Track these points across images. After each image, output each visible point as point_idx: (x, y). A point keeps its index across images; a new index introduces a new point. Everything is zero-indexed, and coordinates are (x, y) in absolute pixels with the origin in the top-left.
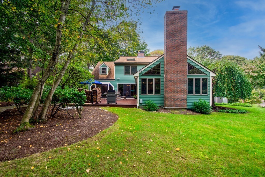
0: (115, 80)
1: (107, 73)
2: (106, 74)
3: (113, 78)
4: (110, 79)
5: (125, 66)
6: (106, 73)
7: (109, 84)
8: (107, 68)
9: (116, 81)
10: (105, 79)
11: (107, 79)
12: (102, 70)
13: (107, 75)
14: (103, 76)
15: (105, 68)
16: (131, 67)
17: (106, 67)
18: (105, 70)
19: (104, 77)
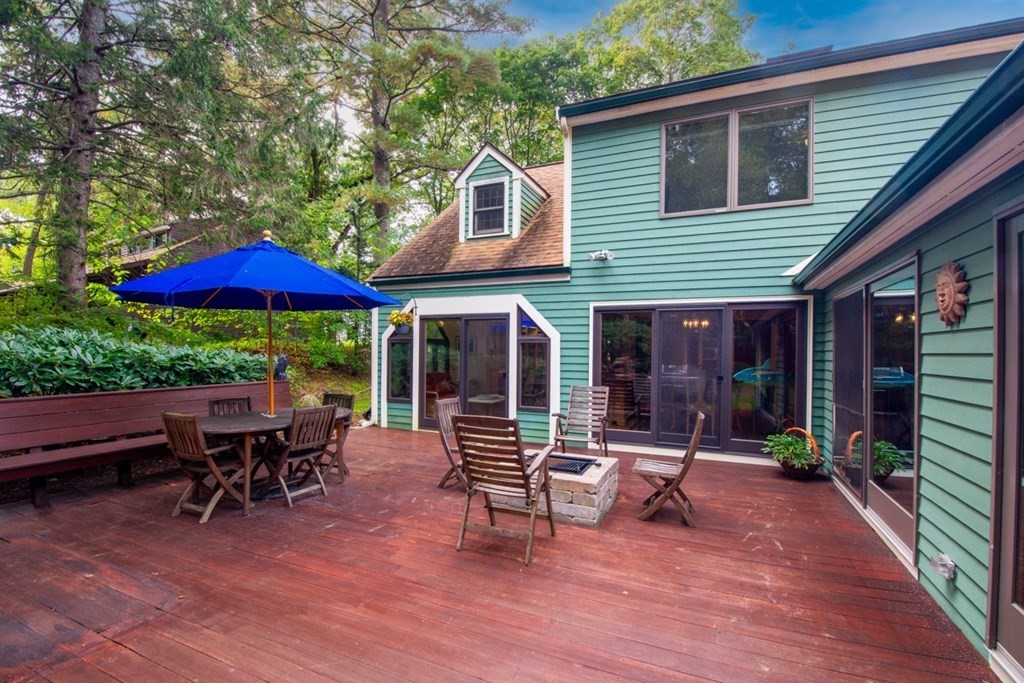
0: (568, 271)
1: (513, 225)
2: (507, 236)
3: (552, 261)
4: (532, 263)
5: (671, 134)
6: (501, 226)
7: (519, 309)
8: (517, 186)
9: (580, 282)
10: (487, 267)
11: (504, 274)
12: (479, 204)
13: (508, 243)
14: (482, 248)
15: (502, 184)
16: (743, 118)
17: (506, 179)
18: (501, 203)
19: (489, 254)
